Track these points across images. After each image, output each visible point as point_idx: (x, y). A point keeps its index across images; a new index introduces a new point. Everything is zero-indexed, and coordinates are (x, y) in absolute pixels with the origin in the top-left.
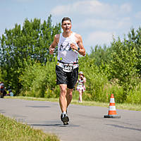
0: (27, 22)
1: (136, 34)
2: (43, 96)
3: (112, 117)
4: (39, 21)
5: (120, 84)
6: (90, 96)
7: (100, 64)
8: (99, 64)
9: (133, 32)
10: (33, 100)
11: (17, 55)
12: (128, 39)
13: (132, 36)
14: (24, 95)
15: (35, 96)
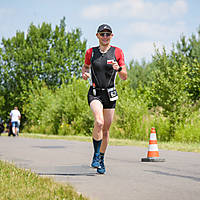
0: (32, 27)
1: (188, 43)
2: (56, 133)
3: (153, 161)
4: (50, 27)
5: (165, 115)
6: (123, 132)
7: (137, 86)
8: (135, 87)
9: (183, 41)
10: (42, 138)
11: (19, 74)
12: (176, 51)
13: (182, 47)
14: (29, 132)
15: (44, 133)
